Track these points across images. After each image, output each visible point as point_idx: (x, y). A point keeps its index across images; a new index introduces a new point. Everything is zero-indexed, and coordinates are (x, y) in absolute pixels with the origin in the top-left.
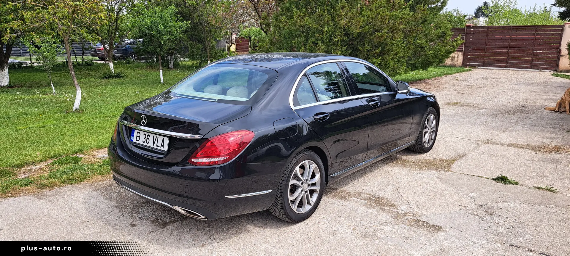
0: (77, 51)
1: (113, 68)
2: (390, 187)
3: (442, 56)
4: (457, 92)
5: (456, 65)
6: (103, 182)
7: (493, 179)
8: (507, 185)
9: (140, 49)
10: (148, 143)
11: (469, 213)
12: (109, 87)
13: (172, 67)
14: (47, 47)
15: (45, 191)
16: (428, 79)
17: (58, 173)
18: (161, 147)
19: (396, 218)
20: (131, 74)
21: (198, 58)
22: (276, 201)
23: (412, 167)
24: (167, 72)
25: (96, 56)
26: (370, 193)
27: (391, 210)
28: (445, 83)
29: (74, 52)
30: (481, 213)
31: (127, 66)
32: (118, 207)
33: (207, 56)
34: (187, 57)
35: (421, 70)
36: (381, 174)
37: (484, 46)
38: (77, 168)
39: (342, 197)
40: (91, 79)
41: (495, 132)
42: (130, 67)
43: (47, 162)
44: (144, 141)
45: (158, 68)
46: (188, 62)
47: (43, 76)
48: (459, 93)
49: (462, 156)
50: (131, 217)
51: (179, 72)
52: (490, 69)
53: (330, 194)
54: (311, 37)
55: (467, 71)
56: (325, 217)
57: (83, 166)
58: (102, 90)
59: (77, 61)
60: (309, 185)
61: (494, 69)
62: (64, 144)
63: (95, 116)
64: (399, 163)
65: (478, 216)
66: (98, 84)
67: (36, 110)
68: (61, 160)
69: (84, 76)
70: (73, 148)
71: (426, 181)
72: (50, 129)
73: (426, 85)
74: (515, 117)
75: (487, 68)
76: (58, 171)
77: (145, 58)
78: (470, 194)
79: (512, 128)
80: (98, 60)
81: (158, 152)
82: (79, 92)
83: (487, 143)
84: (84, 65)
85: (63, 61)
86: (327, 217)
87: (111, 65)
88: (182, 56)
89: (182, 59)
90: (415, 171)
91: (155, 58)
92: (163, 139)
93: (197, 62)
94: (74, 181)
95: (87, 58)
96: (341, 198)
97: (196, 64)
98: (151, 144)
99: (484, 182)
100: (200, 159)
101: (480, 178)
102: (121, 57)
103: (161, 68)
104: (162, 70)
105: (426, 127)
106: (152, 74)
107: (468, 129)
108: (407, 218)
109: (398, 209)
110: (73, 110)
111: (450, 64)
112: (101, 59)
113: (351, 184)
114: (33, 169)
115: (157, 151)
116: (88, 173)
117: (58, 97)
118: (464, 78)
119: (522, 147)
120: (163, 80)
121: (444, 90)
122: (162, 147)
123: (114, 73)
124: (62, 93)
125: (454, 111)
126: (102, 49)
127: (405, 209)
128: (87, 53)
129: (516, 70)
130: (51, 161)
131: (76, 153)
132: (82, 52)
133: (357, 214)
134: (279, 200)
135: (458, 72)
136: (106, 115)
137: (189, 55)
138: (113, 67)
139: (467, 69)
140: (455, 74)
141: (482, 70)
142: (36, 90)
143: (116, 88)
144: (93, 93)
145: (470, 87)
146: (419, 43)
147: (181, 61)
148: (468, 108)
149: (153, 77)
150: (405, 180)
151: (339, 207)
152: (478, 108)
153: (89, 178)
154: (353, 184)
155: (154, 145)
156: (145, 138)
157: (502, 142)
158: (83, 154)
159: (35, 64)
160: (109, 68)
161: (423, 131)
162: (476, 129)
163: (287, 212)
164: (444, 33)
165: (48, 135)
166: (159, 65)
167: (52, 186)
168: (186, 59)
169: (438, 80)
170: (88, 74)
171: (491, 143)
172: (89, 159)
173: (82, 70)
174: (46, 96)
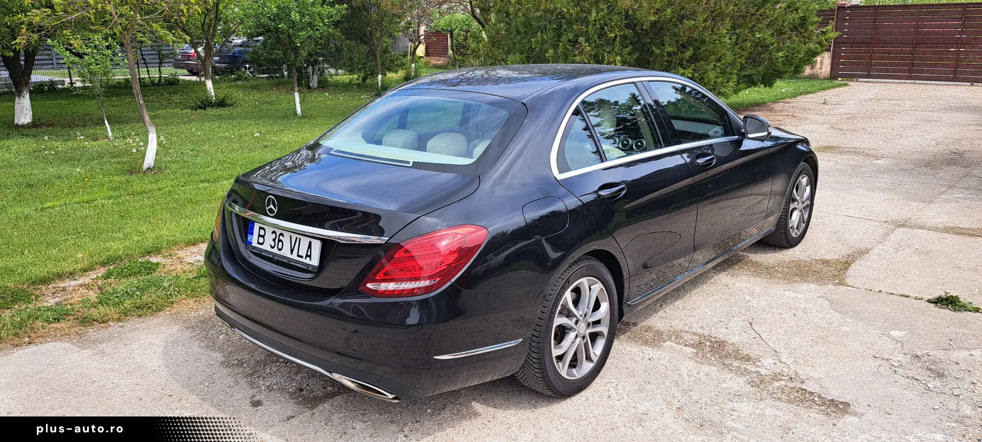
0: (150, 59)
1: (212, 91)
2: (736, 319)
3: (800, 62)
4: (829, 127)
5: (819, 76)
6: (197, 311)
7: (929, 301)
8: (960, 314)
9: (258, 55)
10: (280, 250)
11: (897, 373)
12: (207, 124)
13: (316, 86)
14: (95, 55)
15: (91, 330)
16: (772, 102)
17: (115, 295)
18: (306, 258)
19: (758, 387)
20: (244, 100)
21: (360, 70)
22: (528, 359)
23: (772, 276)
24: (308, 95)
25: (182, 68)
26: (700, 331)
27: (745, 368)
28: (805, 109)
29: (144, 61)
30: (923, 375)
31: (237, 86)
32: (226, 364)
33: (377, 66)
34: (340, 69)
35: (762, 86)
36: (714, 293)
37: (869, 41)
38: (150, 285)
39: (647, 341)
40: (175, 111)
41: (914, 204)
42: (241, 87)
43: (95, 272)
44: (273, 245)
45: (291, 89)
46: (342, 76)
47: (91, 106)
48: (833, 128)
49: (862, 253)
50: (252, 385)
51: (327, 95)
52: (880, 82)
53: (623, 334)
54: (565, 30)
55: (840, 86)
56: (619, 385)
57: (161, 280)
58: (194, 130)
59: (150, 78)
60: (589, 325)
61: (887, 83)
62: (126, 236)
63: (183, 180)
64: (744, 269)
65: (915, 379)
66: (187, 119)
67: (78, 170)
68: (122, 268)
69: (163, 105)
70: (142, 245)
71: (802, 306)
72: (102, 206)
73: (771, 114)
74: (945, 174)
75: (875, 80)
76: (115, 292)
77: (268, 71)
78: (892, 333)
79: (944, 196)
80: (186, 75)
81: (300, 267)
82: (153, 137)
83: (903, 226)
84: (163, 85)
85: (127, 77)
86: (622, 384)
87: (209, 84)
88: (332, 65)
89: (333, 71)
90: (778, 284)
91: (285, 71)
92: (310, 243)
93: (359, 76)
94: (144, 309)
95: (168, 71)
96: (646, 343)
97: (358, 79)
98: (286, 252)
99: (915, 306)
100: (383, 284)
101: (904, 298)
102: (227, 69)
103: (296, 89)
104: (299, 91)
105: (794, 200)
106: (280, 100)
107: (864, 200)
108: (778, 385)
109: (758, 366)
110: (144, 170)
111: (808, 75)
112: (193, 73)
113: (661, 313)
114: (70, 286)
115: (299, 265)
116: (171, 294)
117: (116, 144)
118: (837, 99)
119: (971, 233)
120: (301, 109)
121: (805, 122)
122: (308, 258)
123: (214, 98)
124: (124, 137)
125: (831, 164)
126: (194, 56)
127: (773, 367)
128: (167, 62)
129: (927, 84)
130: (102, 271)
131: (149, 253)
132: (158, 61)
133: (681, 378)
134: (533, 356)
135: (824, 89)
136: (202, 178)
137: (345, 64)
138: (212, 89)
139: (840, 82)
140: (819, 93)
141: (865, 83)
142: (78, 133)
143: (219, 126)
144: (178, 136)
145: (852, 117)
146: (759, 38)
147: (331, 75)
148: (856, 157)
149: (283, 105)
150: (763, 303)
151: (644, 363)
152: (873, 156)
153: (173, 304)
154: (664, 313)
155: (292, 254)
156: (274, 240)
157: (930, 224)
158: (161, 255)
159: (79, 84)
160: (206, 90)
161: (789, 208)
162: (877, 198)
163: (550, 380)
164: (804, 20)
165: (98, 218)
166: (293, 83)
167: (104, 321)
168: (340, 71)
169: (791, 105)
170: (170, 101)
171: (910, 227)
172: (172, 265)
173: (158, 93)
174: (96, 143)
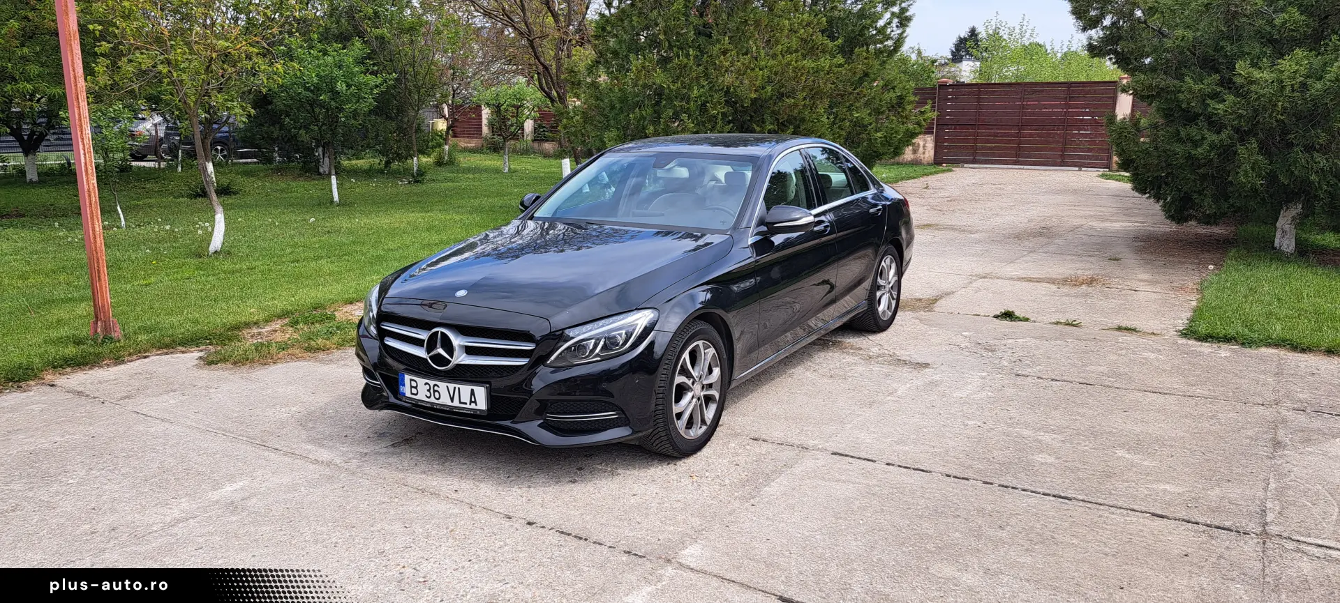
3: (899, 143)
4: (929, 208)
5: (923, 161)
7: (997, 317)
8: (1013, 323)
11: (963, 351)
30: (979, 350)
33: (411, 148)
37: (973, 122)
41: (997, 263)
43: (278, 322)
46: (360, 162)
48: (933, 209)
49: (948, 293)
51: (354, 181)
52: (986, 168)
54: (664, 107)
55: (943, 171)
61: (993, 168)
65: (975, 352)
68: (305, 318)
74: (1029, 244)
75: (981, 165)
78: (963, 333)
79: (1024, 258)
82: (220, 218)
83: (985, 277)
93: (379, 160)
99: (982, 320)
101: (976, 316)
107: (955, 261)
108: (882, 358)
110: (210, 253)
111: (909, 159)
118: (939, 184)
119: (1039, 280)
125: (928, 236)
127: (878, 352)
129: (1035, 170)
130: (283, 321)
135: (927, 175)
139: (944, 168)
140: (921, 178)
141: (971, 169)
145: (951, 200)
146: (857, 117)
148: (952, 232)
152: (968, 231)
157: (1008, 276)
162: (966, 260)
164: (901, 98)
171: (990, 278)
172: (345, 316)
